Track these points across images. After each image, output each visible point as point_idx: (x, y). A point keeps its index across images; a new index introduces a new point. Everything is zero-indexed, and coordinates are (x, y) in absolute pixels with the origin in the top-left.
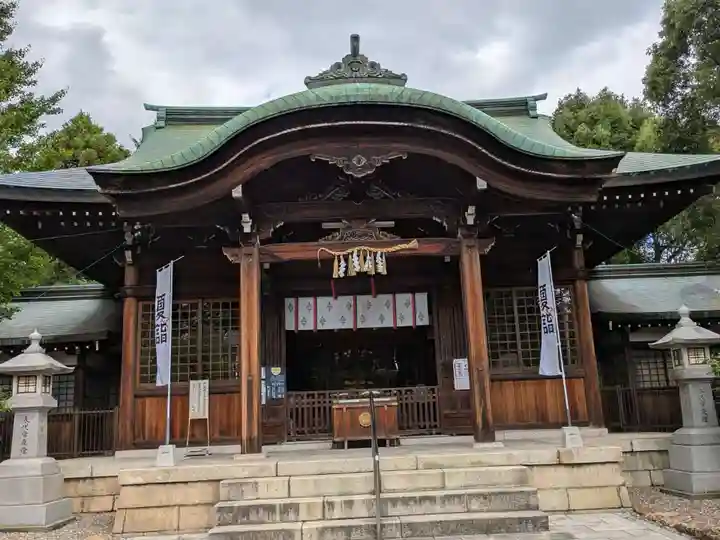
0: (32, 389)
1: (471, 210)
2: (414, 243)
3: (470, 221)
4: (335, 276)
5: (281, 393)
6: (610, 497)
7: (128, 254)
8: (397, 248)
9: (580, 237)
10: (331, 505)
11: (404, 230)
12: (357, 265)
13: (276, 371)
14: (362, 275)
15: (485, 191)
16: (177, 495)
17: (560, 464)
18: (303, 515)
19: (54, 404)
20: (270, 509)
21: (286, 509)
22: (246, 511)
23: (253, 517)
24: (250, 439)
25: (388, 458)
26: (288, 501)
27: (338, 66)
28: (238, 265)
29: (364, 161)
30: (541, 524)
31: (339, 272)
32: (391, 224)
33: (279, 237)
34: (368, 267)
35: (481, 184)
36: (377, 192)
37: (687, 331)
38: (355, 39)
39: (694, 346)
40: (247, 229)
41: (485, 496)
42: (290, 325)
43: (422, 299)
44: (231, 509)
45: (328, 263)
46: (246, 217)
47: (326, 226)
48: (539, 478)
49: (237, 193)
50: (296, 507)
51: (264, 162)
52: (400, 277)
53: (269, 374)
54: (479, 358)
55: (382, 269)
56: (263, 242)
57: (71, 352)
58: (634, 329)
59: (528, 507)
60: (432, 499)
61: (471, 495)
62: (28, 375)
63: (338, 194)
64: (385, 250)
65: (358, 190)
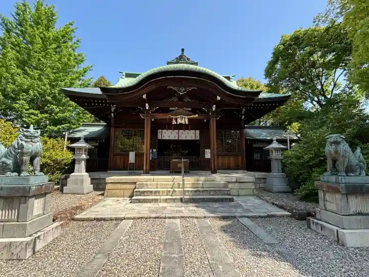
0: (81, 152)
1: (214, 106)
2: (197, 116)
3: (214, 109)
4: (173, 124)
5: (156, 157)
6: (250, 192)
7: (112, 114)
8: (191, 117)
9: (243, 117)
10: (169, 191)
11: (194, 111)
12: (179, 121)
13: (155, 150)
14: (181, 124)
15: (219, 101)
16: (124, 186)
17: (237, 182)
18: (161, 194)
19: (88, 157)
20: (151, 192)
21: (156, 192)
22: (144, 192)
23: (146, 194)
24: (146, 170)
26: (156, 190)
27: (177, 58)
28: (144, 119)
29: (183, 89)
30: (232, 200)
31: (174, 122)
32: (190, 109)
33: (157, 111)
34: (183, 122)
35: (219, 98)
36: (187, 99)
37: (275, 145)
38: (183, 50)
39: (277, 150)
40: (147, 108)
41: (215, 191)
42: (159, 137)
43: (198, 132)
44: (139, 191)
45: (171, 120)
46: (147, 105)
47: (171, 109)
48: (230, 186)
49: (144, 96)
50: (159, 192)
51: (153, 87)
52: (192, 125)
53: (153, 151)
54: (214, 150)
55: (187, 123)
56: (152, 112)
57: (97, 142)
58: (255, 143)
59: (228, 195)
60: (199, 191)
61: (211, 190)
62: (80, 149)
63: (175, 99)
64: (188, 117)
65: (181, 98)
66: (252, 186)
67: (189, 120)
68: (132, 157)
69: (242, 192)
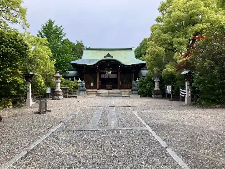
2: (114, 71)
5: (101, 84)
7: (84, 69)
10: (105, 93)
12: (108, 73)
13: (100, 82)
16: (93, 92)
17: (124, 91)
23: (99, 94)
25: (110, 90)
26: (102, 93)
27: (107, 55)
28: (97, 72)
31: (107, 73)
32: (112, 69)
34: (109, 73)
35: (120, 67)
47: (105, 69)
49: (98, 67)
51: (100, 64)
56: (100, 70)
66: (128, 92)
67: (112, 72)
68: (92, 84)
69: (125, 94)
